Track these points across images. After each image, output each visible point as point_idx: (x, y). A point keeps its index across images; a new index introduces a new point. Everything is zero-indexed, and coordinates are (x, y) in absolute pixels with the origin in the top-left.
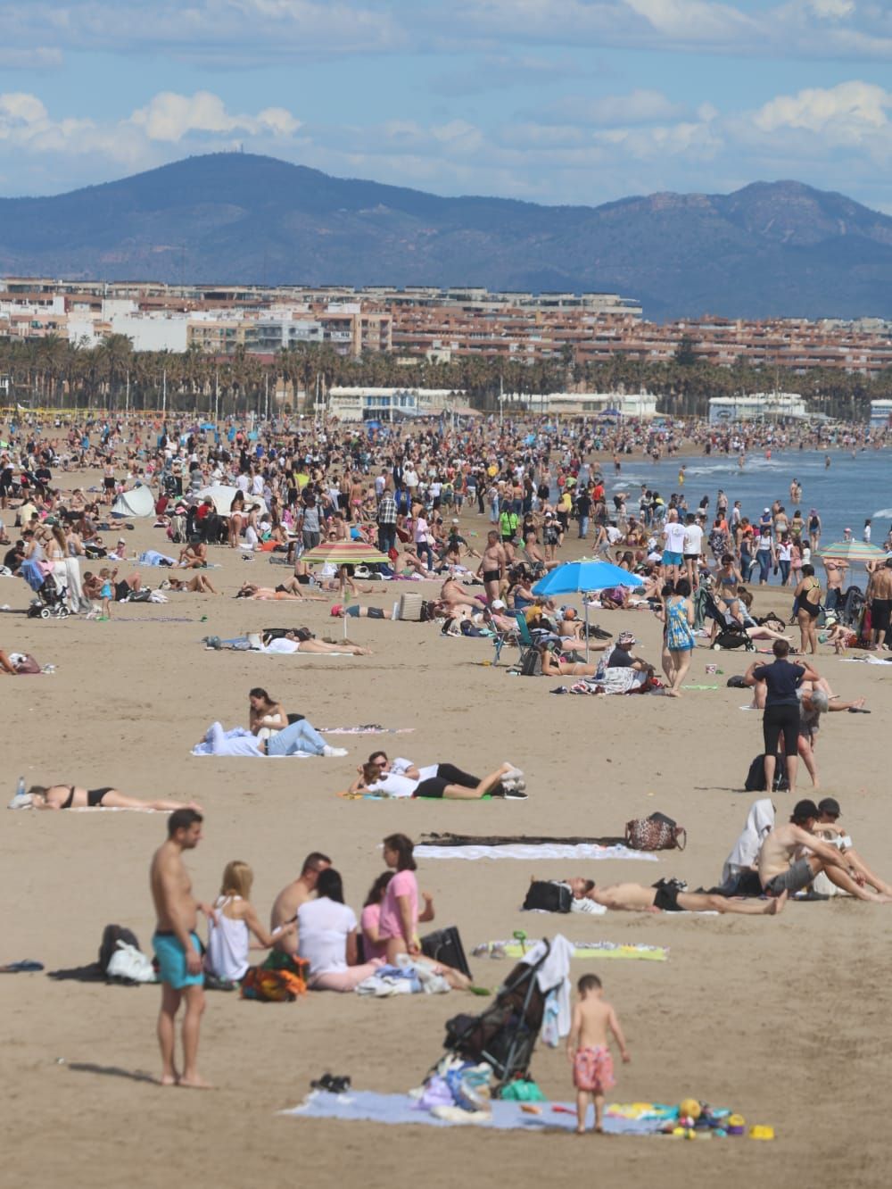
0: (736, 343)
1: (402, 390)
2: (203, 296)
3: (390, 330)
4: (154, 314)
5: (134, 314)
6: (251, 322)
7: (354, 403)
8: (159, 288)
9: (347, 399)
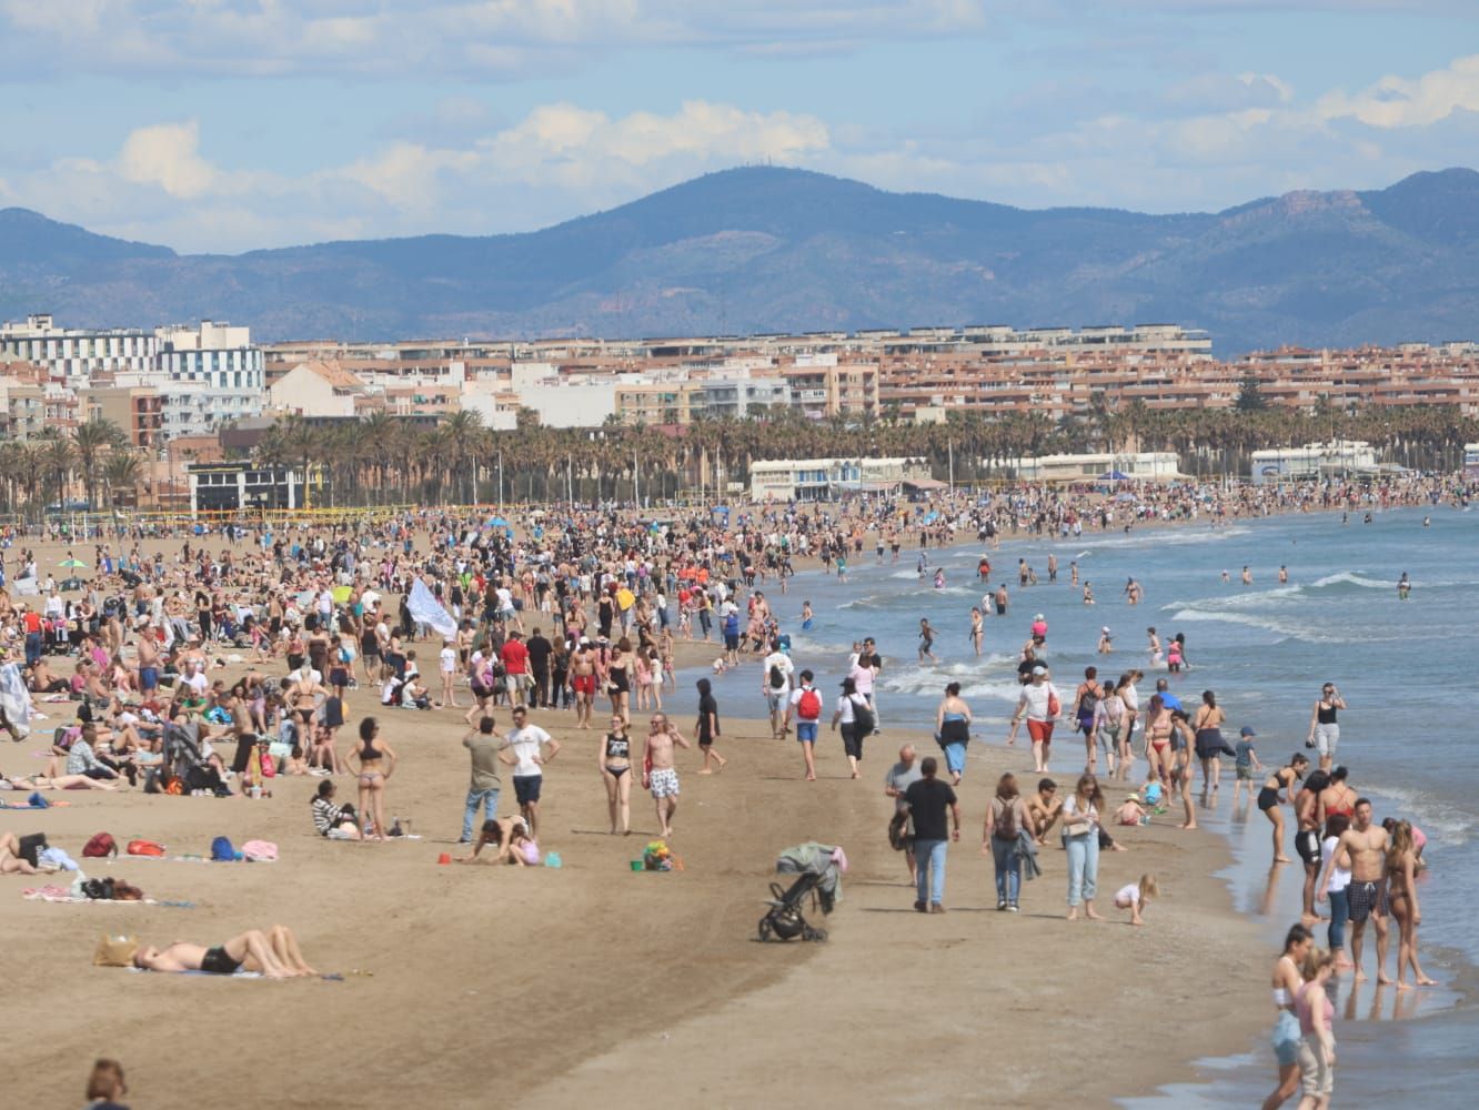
0: (1319, 379)
1: (842, 461)
2: (649, 353)
3: (876, 385)
4: (573, 378)
5: (548, 380)
6: (697, 384)
7: (782, 480)
8: (593, 345)
9: (774, 476)
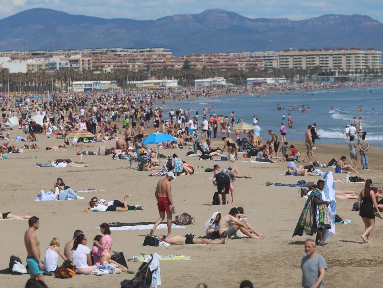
0: (202, 62)
1: (96, 82)
2: (31, 55)
3: (91, 63)
4: (16, 60)
5: (9, 61)
6: (47, 62)
7: (80, 86)
8: (17, 52)
9: (79, 86)
